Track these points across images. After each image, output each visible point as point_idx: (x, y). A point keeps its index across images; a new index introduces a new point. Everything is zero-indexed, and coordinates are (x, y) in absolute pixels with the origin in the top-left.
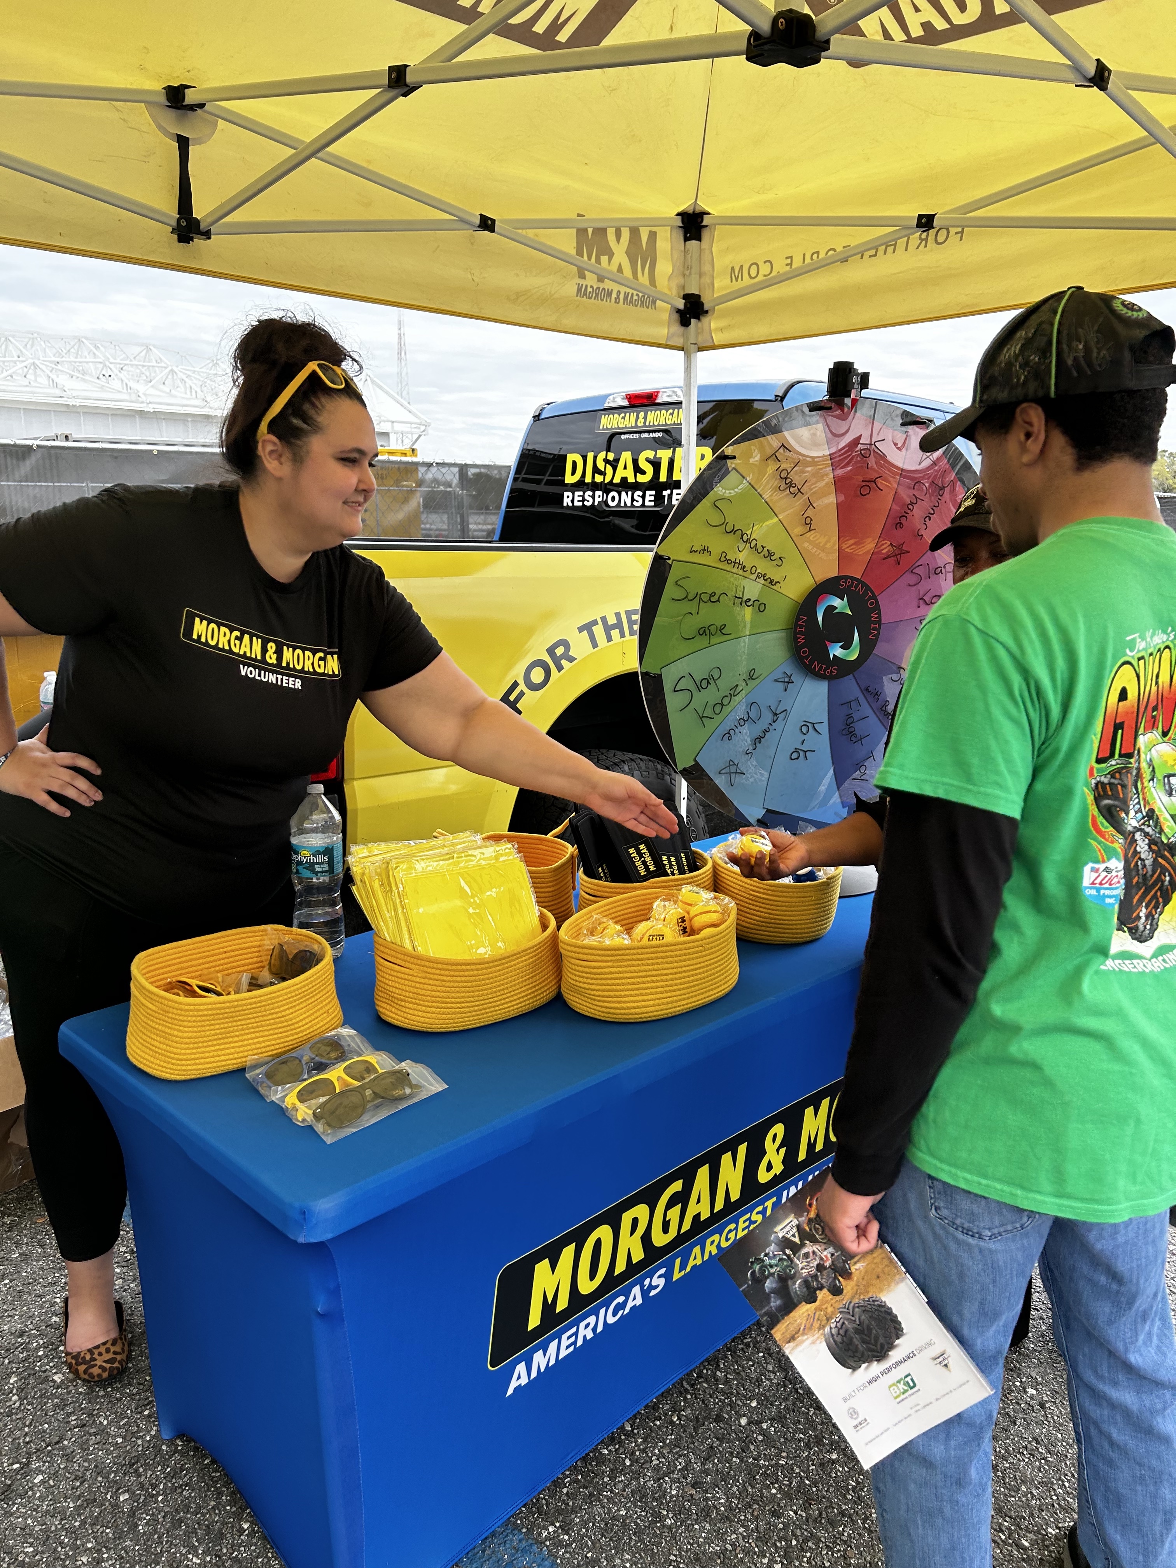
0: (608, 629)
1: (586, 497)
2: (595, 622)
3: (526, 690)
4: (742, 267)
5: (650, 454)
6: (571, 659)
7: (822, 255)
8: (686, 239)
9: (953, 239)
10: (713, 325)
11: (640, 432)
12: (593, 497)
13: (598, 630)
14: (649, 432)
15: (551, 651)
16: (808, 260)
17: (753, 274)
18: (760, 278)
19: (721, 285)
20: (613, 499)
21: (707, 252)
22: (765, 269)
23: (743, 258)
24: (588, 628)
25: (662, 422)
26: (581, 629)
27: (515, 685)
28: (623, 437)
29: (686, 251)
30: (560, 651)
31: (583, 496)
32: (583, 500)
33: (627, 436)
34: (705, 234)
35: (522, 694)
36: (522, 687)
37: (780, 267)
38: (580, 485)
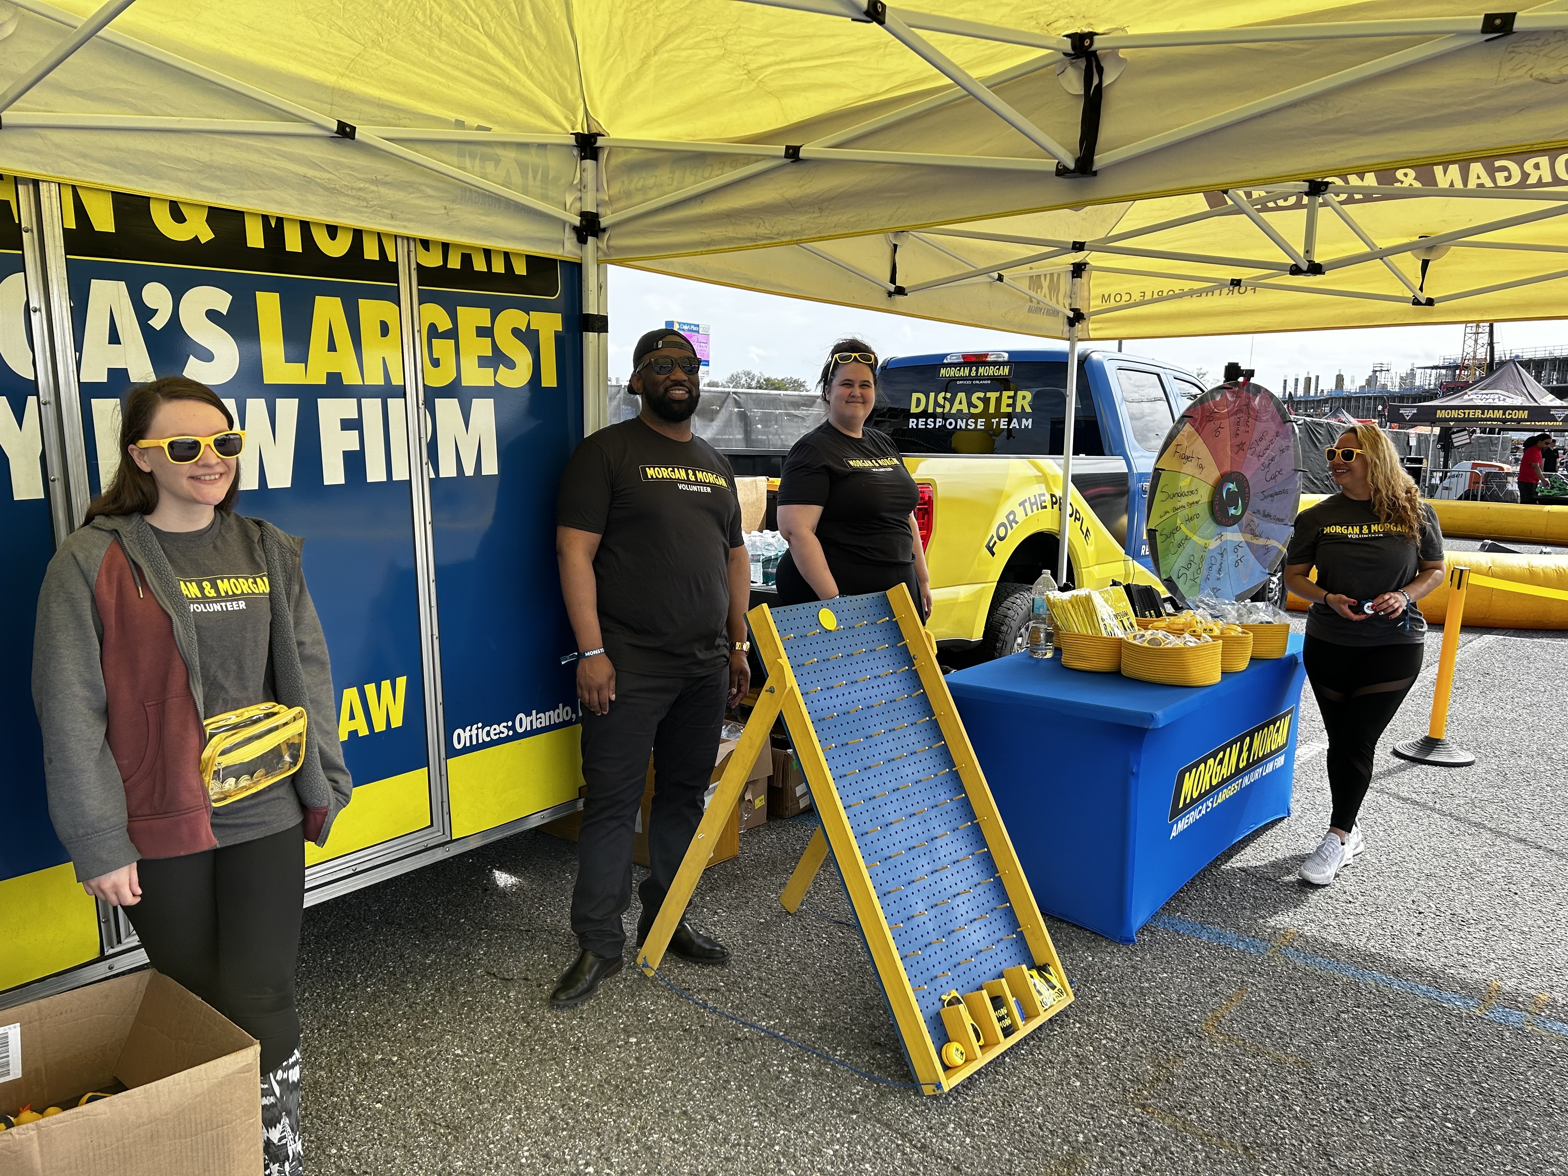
0: (1031, 505)
1: (929, 422)
2: (1025, 501)
3: (997, 541)
4: (1110, 295)
5: (982, 395)
6: (1017, 523)
7: (1165, 294)
8: (1073, 277)
9: (1250, 292)
10: (1090, 326)
11: (972, 380)
12: (935, 422)
13: (1027, 505)
14: (980, 380)
15: (1007, 517)
16: (1155, 296)
17: (1118, 299)
18: (1122, 303)
19: (1096, 304)
20: (951, 424)
21: (1086, 285)
22: (1126, 298)
23: (1113, 290)
24: (1022, 504)
25: (991, 373)
26: (1020, 505)
27: (993, 537)
28: (958, 382)
29: (1073, 284)
30: (1011, 517)
31: (926, 422)
32: (926, 424)
33: (961, 382)
34: (1084, 274)
35: (995, 542)
36: (995, 539)
37: (1137, 297)
38: (924, 414)
